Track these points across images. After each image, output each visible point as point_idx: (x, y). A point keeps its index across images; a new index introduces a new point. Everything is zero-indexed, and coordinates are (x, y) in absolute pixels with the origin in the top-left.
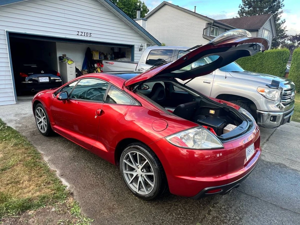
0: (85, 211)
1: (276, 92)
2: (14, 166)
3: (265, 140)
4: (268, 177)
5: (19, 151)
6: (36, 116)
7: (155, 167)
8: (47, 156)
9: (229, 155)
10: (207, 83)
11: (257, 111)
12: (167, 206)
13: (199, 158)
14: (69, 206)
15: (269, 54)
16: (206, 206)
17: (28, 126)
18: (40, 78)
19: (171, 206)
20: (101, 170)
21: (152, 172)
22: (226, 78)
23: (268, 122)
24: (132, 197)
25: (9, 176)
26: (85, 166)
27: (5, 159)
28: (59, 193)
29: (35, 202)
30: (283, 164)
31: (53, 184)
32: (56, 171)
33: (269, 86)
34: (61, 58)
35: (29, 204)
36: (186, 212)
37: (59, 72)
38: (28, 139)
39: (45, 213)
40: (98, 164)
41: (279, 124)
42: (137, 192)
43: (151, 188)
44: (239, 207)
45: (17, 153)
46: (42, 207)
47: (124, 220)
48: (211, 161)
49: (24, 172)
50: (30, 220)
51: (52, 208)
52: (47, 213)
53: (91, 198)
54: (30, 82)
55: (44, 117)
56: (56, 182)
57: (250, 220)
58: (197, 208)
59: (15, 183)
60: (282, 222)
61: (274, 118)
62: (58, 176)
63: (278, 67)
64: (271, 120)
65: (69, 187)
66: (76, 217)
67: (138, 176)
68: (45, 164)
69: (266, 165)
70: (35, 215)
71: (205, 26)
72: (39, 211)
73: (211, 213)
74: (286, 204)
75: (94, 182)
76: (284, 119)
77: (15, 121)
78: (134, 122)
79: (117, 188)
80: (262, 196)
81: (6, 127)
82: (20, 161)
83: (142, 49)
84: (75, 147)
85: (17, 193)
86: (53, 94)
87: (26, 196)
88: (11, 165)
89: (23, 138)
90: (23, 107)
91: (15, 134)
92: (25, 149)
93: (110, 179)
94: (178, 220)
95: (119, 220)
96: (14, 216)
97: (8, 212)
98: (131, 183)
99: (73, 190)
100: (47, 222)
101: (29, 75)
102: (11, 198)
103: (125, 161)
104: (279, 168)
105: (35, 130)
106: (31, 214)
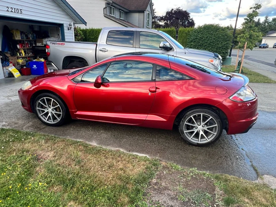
2: (81, 156)
6: (37, 108)
14: (170, 167)
21: (216, 124)
22: (185, 53)
29: (148, 172)
31: (137, 157)
32: (120, 150)
42: (199, 143)
46: (155, 174)
51: (163, 172)
55: (57, 106)
62: (128, 152)
65: (149, 156)
71: (105, 5)
72: (158, 178)
89: (38, 133)
103: (186, 123)
106: (156, 181)
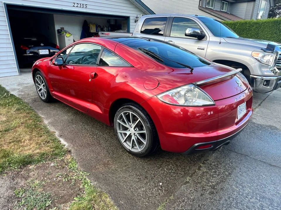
0: (82, 166)
1: (271, 56)
2: (16, 127)
3: (257, 105)
4: (258, 138)
5: (21, 115)
6: (36, 84)
7: (147, 125)
8: (47, 119)
9: (220, 114)
10: (201, 49)
11: (251, 76)
12: (159, 163)
13: (190, 116)
14: (67, 162)
15: (265, 24)
16: (196, 162)
17: (29, 93)
18: (40, 50)
19: (163, 162)
20: (97, 132)
21: (145, 130)
22: (220, 43)
23: (261, 87)
24: (126, 155)
25: (11, 136)
26: (82, 128)
27: (8, 122)
28: (58, 150)
29: (36, 158)
30: (274, 126)
31: (52, 143)
32: (55, 132)
33: (264, 50)
34: (59, 31)
35: (30, 160)
36: (177, 167)
37: (58, 45)
38: (30, 105)
39: (45, 168)
40: (95, 126)
41: (272, 88)
42: (131, 150)
43: (143, 145)
44: (229, 164)
45: (19, 116)
46: (42, 162)
47: (118, 174)
48: (202, 119)
49: (26, 132)
50: (31, 173)
51: (51, 163)
52: (47, 167)
53: (87, 155)
54: (31, 55)
55: (43, 84)
56: (55, 142)
57: (238, 175)
58: (188, 164)
59: (17, 142)
60: (271, 178)
61: (268, 82)
62: (57, 137)
63: (274, 37)
64: (264, 84)
65: (67, 146)
66: (74, 171)
67: (131, 134)
68: (45, 127)
69: (257, 127)
70: (35, 169)
72: (39, 166)
73: (201, 169)
74: (275, 161)
75: (90, 141)
76: (277, 84)
77: (18, 89)
78: (127, 83)
79: (112, 147)
80: (251, 154)
81: (9, 95)
82: (22, 124)
83: (137, 21)
84: (73, 112)
85: (19, 150)
86: (50, 61)
87: (27, 153)
88: (14, 127)
89: (25, 104)
90: (26, 78)
91: (17, 100)
92: (27, 114)
93: (106, 139)
94: (169, 174)
95: (113, 173)
96: (16, 170)
97: (11, 166)
98: (125, 141)
99: (70, 148)
100: (47, 175)
101: (30, 48)
102: (13, 154)
103: (118, 121)
104: (270, 129)
105: (36, 97)
106: (32, 168)
